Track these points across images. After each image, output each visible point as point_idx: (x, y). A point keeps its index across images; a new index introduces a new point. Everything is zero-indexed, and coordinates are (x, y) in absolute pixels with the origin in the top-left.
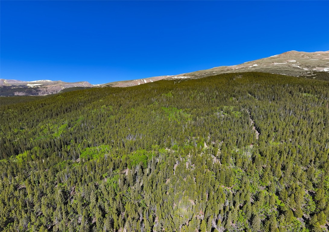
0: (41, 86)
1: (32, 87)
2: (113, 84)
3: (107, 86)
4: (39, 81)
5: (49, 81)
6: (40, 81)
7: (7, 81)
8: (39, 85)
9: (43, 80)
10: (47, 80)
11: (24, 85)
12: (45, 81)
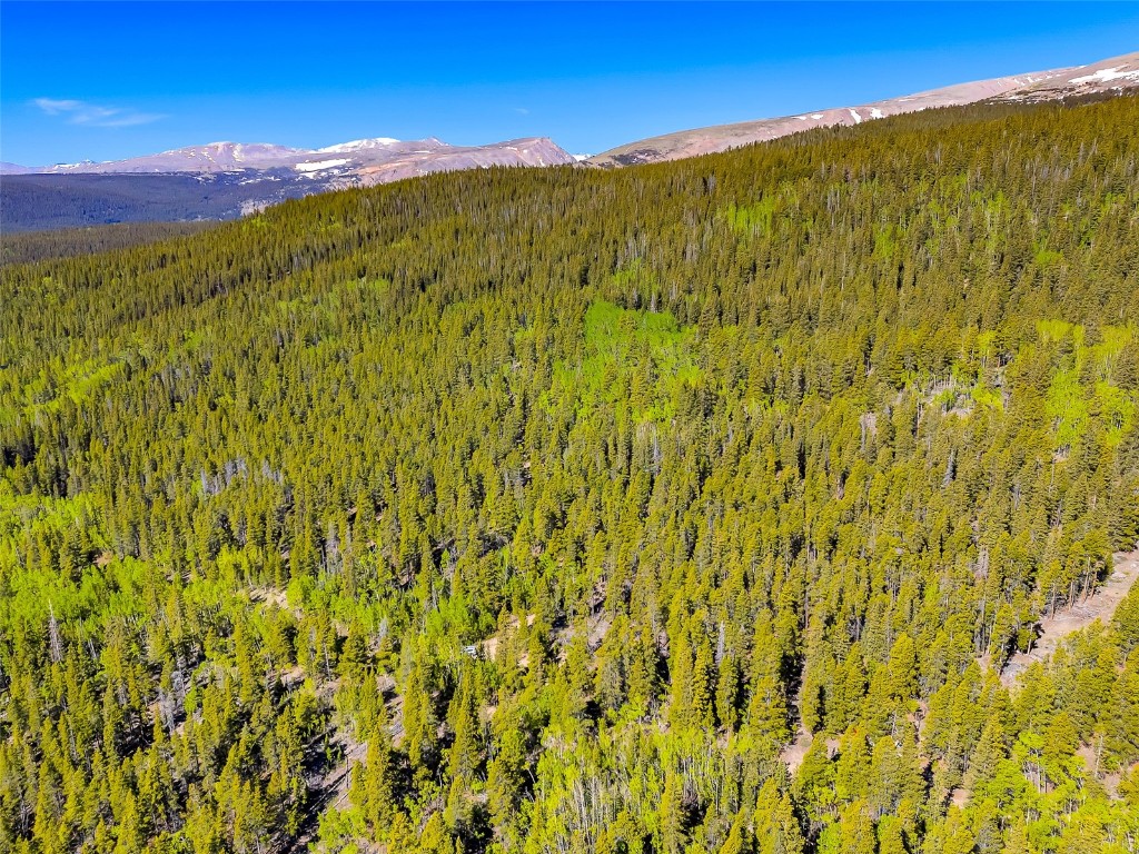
0: (343, 168)
1: (311, 176)
2: (657, 147)
3: (622, 159)
4: (351, 144)
5: (386, 141)
6: (356, 143)
7: (242, 151)
8: (336, 167)
9: (365, 142)
10: (380, 140)
11: (286, 170)
12: (373, 146)
